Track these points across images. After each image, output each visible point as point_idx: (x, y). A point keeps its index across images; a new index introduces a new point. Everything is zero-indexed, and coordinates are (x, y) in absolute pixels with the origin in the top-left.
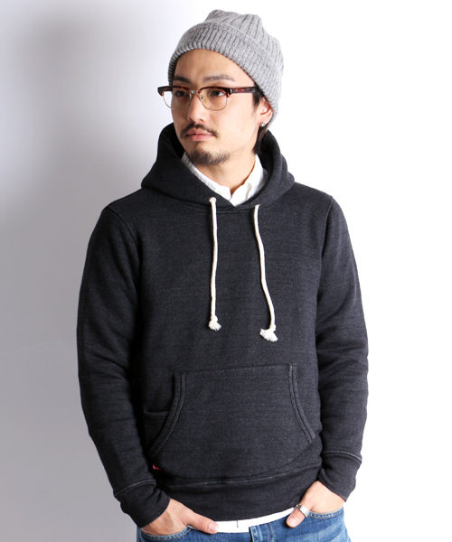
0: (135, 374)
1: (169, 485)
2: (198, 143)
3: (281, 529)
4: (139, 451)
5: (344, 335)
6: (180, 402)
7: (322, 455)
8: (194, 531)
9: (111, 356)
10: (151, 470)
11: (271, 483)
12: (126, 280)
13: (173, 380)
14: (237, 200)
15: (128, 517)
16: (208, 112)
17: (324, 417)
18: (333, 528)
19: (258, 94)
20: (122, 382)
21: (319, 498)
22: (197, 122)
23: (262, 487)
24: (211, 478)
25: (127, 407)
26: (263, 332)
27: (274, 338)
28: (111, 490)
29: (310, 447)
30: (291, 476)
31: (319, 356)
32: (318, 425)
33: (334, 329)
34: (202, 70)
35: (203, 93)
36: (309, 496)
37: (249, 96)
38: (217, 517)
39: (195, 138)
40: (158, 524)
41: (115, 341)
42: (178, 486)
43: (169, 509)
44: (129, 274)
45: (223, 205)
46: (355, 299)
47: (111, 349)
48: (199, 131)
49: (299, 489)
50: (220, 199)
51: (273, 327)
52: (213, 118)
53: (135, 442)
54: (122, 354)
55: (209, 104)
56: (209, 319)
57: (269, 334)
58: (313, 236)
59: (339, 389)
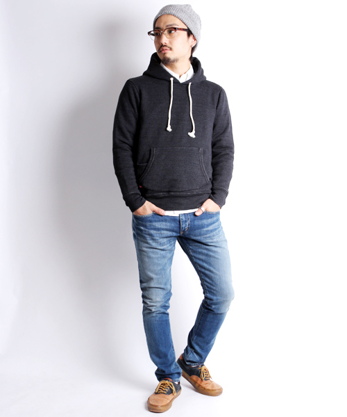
0: (135, 149)
1: (146, 195)
2: (165, 53)
3: (192, 217)
4: (135, 180)
5: (224, 143)
6: (153, 159)
7: (212, 189)
8: (156, 214)
9: (126, 141)
10: (139, 188)
11: (189, 196)
12: (134, 109)
13: (150, 150)
14: (182, 80)
15: (128, 207)
16: (168, 40)
17: (214, 175)
18: (215, 219)
19: (189, 33)
20: (129, 153)
21: (210, 205)
22: (164, 44)
23: (185, 197)
24: (164, 192)
25: (131, 163)
26: (189, 134)
27: (194, 136)
28: (122, 196)
29: (207, 184)
30: (198, 195)
31: (212, 152)
32: (211, 176)
33: (220, 140)
34: (165, 23)
35: (166, 32)
36: (205, 204)
37: (186, 33)
38: (166, 209)
39: (163, 52)
40: (140, 210)
41: (128, 135)
42: (150, 195)
43: (145, 204)
44: (135, 106)
45: (176, 81)
46: (229, 129)
47: (127, 138)
48: (165, 48)
49: (201, 201)
50: (175, 79)
51: (194, 131)
52: (170, 42)
53: (134, 177)
54: (131, 141)
55: (168, 36)
56: (167, 127)
57: (192, 135)
58: (213, 100)
59: (221, 164)
